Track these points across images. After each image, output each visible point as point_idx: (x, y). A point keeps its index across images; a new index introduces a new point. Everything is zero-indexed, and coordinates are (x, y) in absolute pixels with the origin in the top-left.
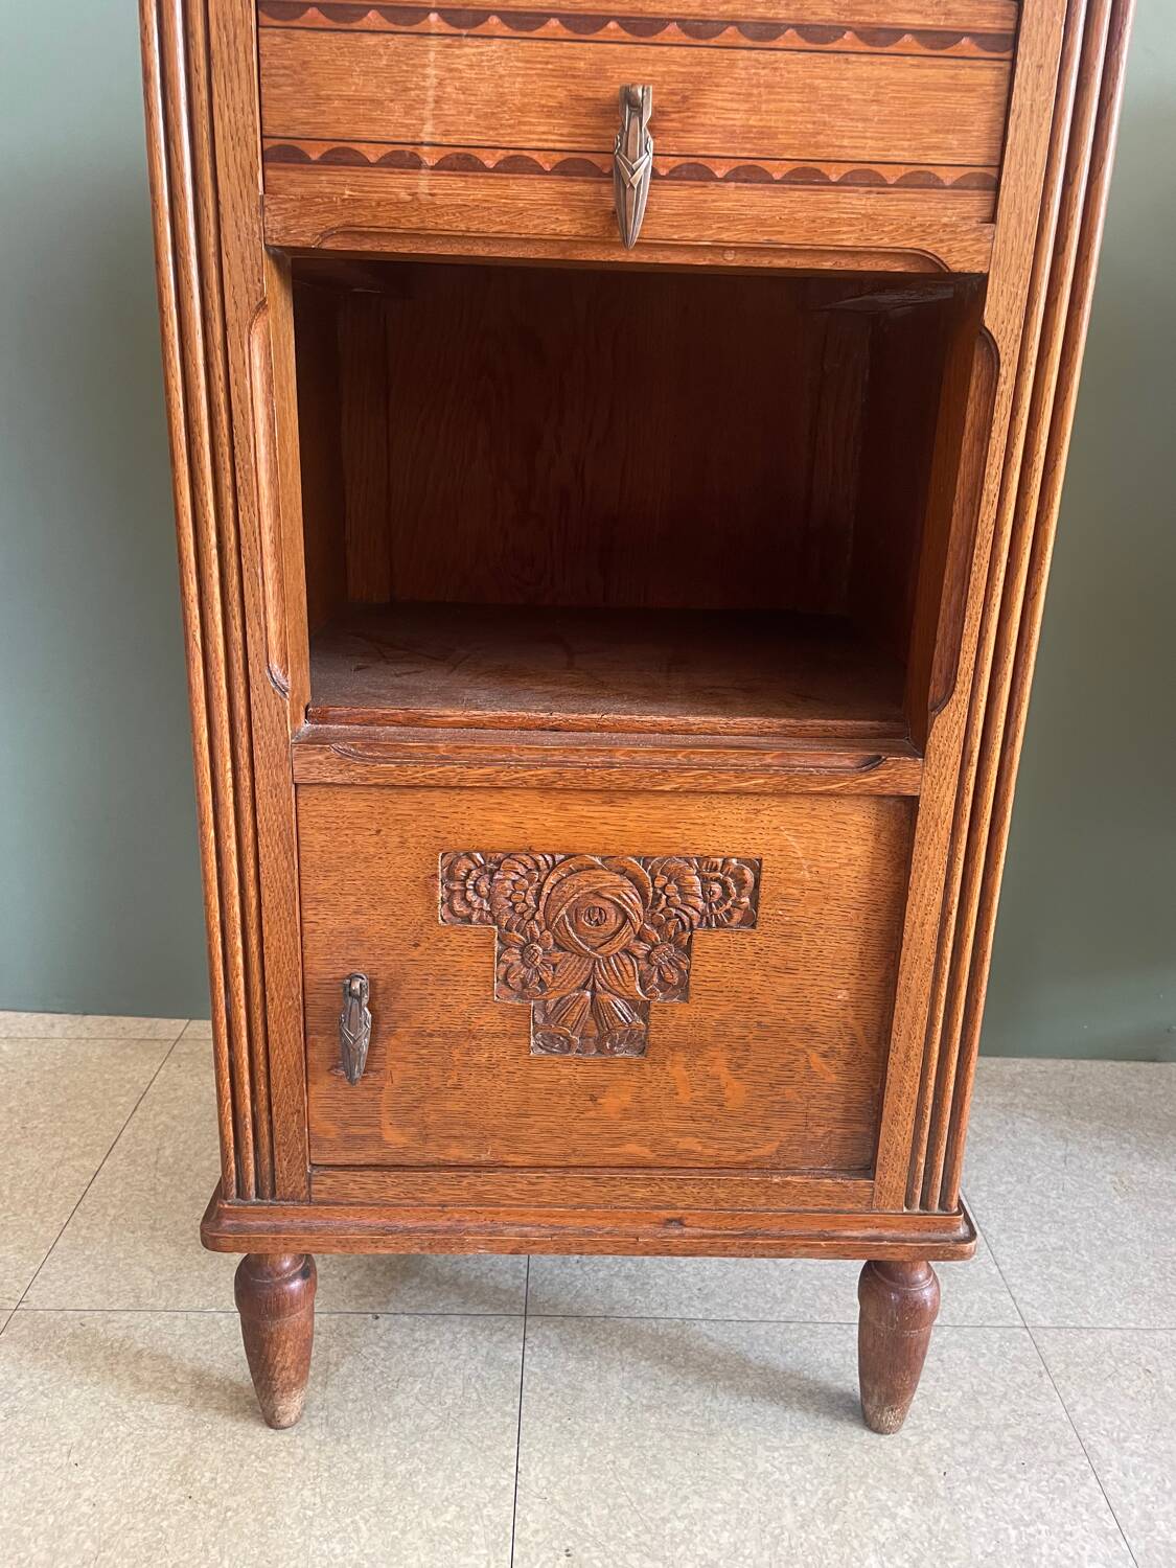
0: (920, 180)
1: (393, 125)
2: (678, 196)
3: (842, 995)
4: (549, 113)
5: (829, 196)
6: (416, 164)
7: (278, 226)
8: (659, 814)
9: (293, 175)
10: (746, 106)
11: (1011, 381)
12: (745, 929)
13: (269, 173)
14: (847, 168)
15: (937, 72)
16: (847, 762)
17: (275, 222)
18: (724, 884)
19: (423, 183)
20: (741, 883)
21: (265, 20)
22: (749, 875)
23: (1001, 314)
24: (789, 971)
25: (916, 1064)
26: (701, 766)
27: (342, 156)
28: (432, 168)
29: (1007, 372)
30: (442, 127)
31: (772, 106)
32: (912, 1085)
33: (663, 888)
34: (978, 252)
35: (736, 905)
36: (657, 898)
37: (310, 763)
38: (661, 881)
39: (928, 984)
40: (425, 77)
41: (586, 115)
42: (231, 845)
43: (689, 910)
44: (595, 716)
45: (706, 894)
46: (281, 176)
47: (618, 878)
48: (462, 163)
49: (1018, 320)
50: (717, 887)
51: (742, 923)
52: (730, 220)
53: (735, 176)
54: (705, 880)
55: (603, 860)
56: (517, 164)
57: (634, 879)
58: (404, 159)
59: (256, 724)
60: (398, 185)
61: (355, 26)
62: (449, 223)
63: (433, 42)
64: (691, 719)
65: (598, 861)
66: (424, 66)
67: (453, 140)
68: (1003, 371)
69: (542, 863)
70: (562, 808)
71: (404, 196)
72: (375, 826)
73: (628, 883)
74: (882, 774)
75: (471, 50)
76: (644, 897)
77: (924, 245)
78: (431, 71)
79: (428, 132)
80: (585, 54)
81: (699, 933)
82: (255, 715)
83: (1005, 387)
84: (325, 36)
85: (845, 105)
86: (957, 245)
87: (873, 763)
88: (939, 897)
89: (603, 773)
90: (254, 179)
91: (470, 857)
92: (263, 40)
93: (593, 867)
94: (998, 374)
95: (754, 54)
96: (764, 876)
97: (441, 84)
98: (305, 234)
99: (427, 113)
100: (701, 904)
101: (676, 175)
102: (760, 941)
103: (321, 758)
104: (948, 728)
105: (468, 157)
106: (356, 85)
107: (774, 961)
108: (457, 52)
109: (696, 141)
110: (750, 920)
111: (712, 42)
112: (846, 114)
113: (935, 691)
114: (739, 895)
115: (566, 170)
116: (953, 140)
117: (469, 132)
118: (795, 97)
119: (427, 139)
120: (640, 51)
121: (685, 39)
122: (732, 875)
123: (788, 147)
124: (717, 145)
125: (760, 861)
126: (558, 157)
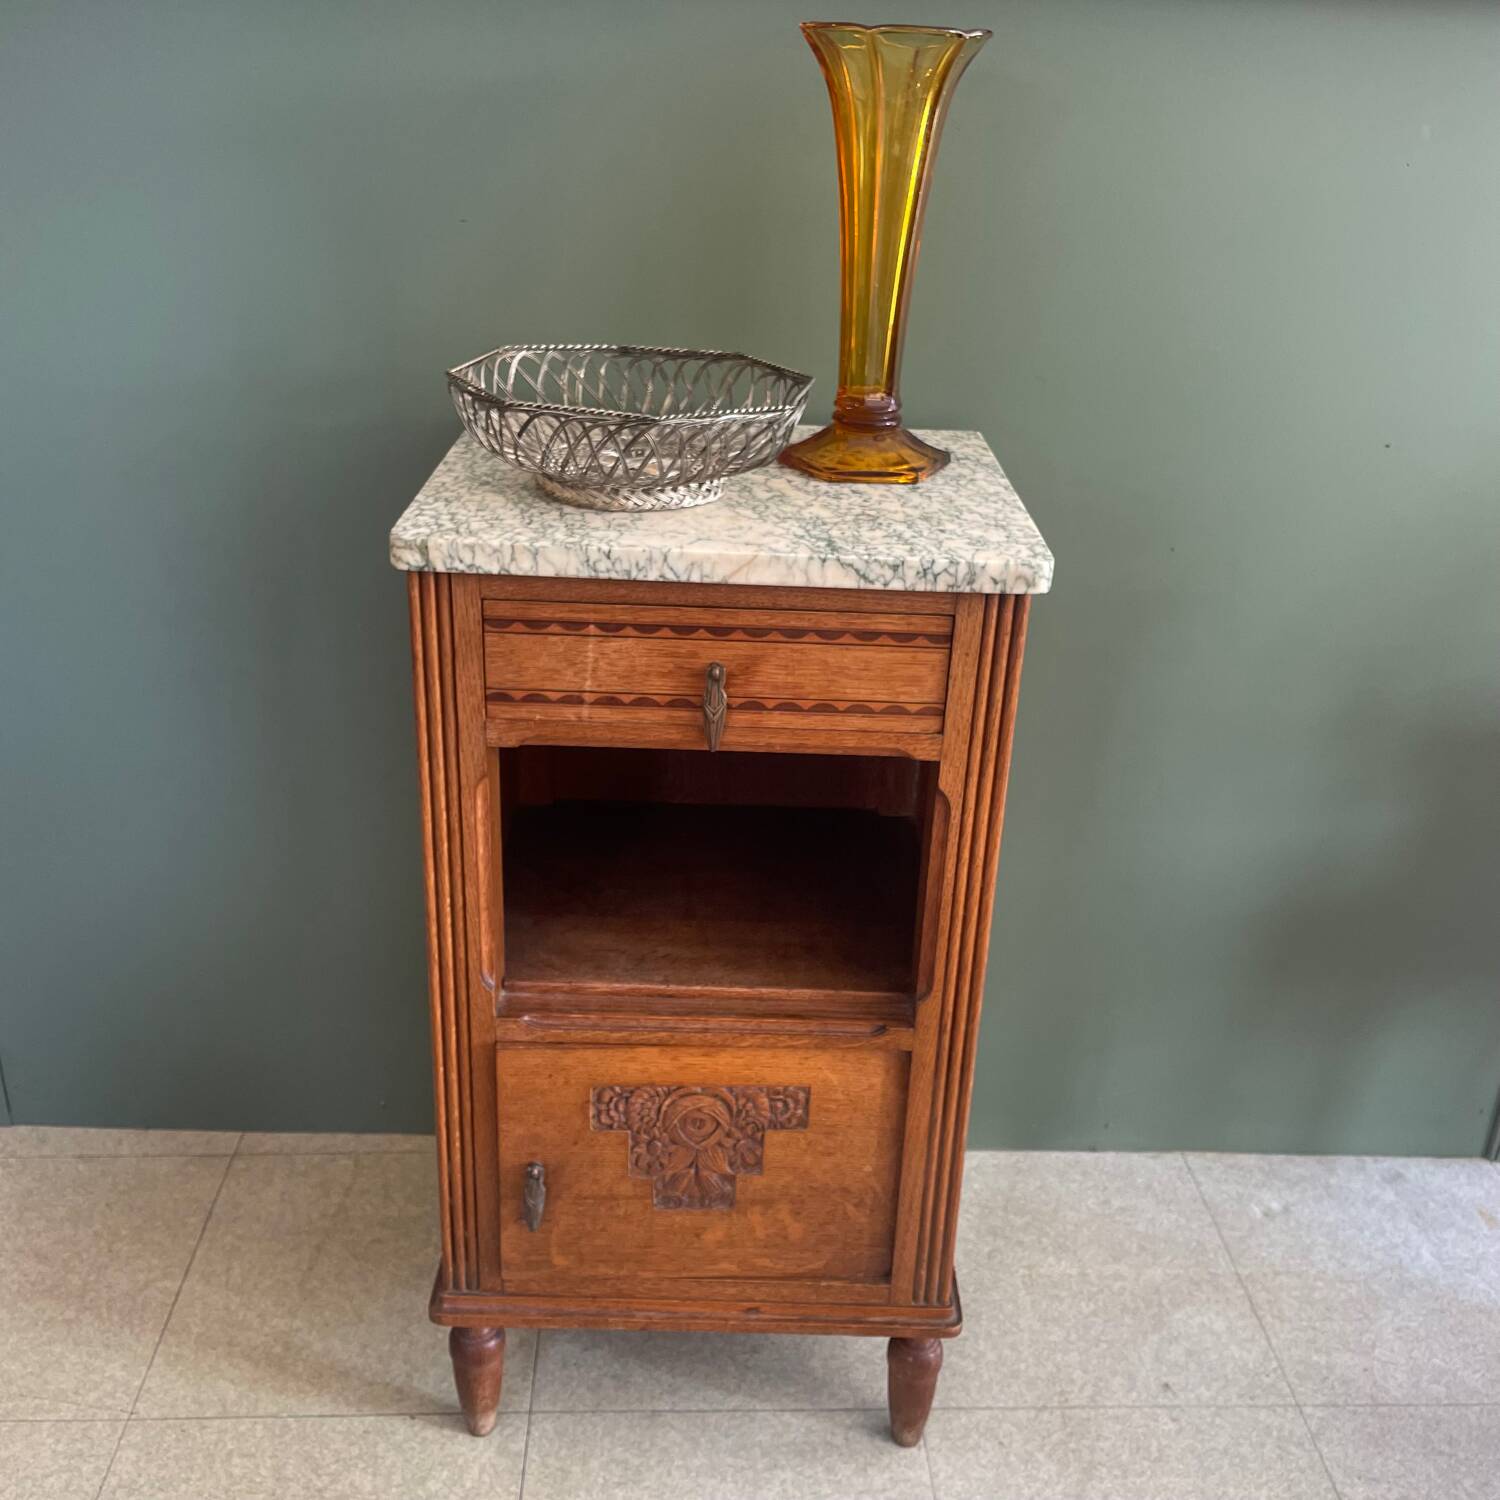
0: (896, 710)
1: (568, 681)
2: (742, 718)
3: (868, 1168)
4: (663, 675)
5: (839, 718)
6: (581, 702)
7: (494, 737)
8: (740, 1061)
9: (504, 708)
10: (785, 672)
11: (958, 817)
12: (800, 1129)
13: (489, 707)
14: (850, 704)
15: (903, 655)
16: (862, 1029)
17: (492, 735)
18: (786, 1104)
19: (585, 711)
20: (797, 1102)
21: (487, 628)
22: (802, 1096)
23: (949, 781)
24: (829, 1154)
25: (917, 1214)
26: (768, 1032)
27: (534, 698)
28: (592, 704)
29: (956, 813)
30: (597, 683)
31: (801, 672)
32: (915, 1227)
33: (744, 1106)
34: (933, 750)
35: (793, 1115)
36: (739, 1112)
37: (508, 1029)
38: (742, 1101)
39: (923, 1165)
40: (587, 657)
41: (687, 676)
42: (454, 1076)
43: (762, 1119)
44: (698, 988)
45: (773, 1109)
46: (495, 709)
47: (712, 1100)
48: (610, 701)
49: (960, 787)
50: (780, 1105)
51: (798, 1125)
52: (778, 731)
53: (779, 708)
54: (771, 1100)
55: (703, 1089)
56: (643, 702)
57: (724, 1101)
58: (573, 699)
59: (472, 1006)
60: (570, 713)
61: (545, 631)
62: (601, 735)
63: (592, 639)
64: (764, 990)
65: (699, 1090)
66: (586, 652)
67: (603, 689)
68: (953, 813)
69: (661, 1093)
70: (675, 1059)
71: (573, 718)
72: (548, 1073)
73: (719, 1103)
74: (888, 1038)
75: (615, 644)
76: (729, 1108)
77: (899, 746)
78: (590, 654)
79: (588, 685)
80: (685, 646)
81: (769, 1133)
82: (472, 1002)
83: (955, 821)
84: (525, 636)
85: (846, 671)
86: (918, 746)
87: (881, 1030)
88: (928, 1113)
89: (700, 1035)
90: (481, 713)
91: (612, 1089)
92: (487, 639)
93: (696, 1094)
94: (950, 815)
95: (790, 645)
96: (812, 1097)
97: (596, 660)
98: (512, 741)
99: (588, 675)
100: (768, 1114)
101: (743, 707)
102: (811, 1136)
103: (514, 1026)
104: (929, 1010)
105: (613, 698)
106: (544, 661)
107: (820, 1148)
108: (607, 645)
109: (755, 690)
110: (803, 1123)
111: (764, 639)
112: (847, 676)
113: (921, 987)
114: (796, 1109)
115: (672, 704)
116: (915, 690)
117: (614, 685)
118: (816, 667)
119: (588, 689)
120: (719, 644)
121: (746, 637)
122: (792, 1097)
123: (810, 693)
124: (767, 692)
125: (810, 1088)
126: (669, 698)
